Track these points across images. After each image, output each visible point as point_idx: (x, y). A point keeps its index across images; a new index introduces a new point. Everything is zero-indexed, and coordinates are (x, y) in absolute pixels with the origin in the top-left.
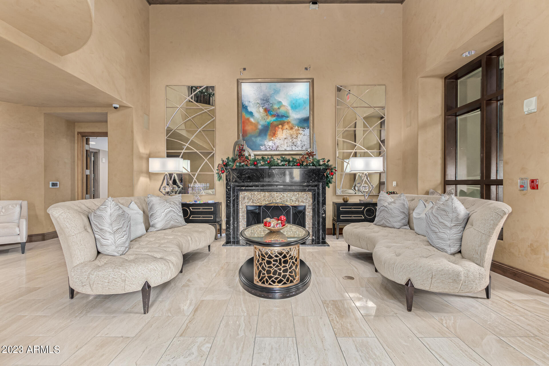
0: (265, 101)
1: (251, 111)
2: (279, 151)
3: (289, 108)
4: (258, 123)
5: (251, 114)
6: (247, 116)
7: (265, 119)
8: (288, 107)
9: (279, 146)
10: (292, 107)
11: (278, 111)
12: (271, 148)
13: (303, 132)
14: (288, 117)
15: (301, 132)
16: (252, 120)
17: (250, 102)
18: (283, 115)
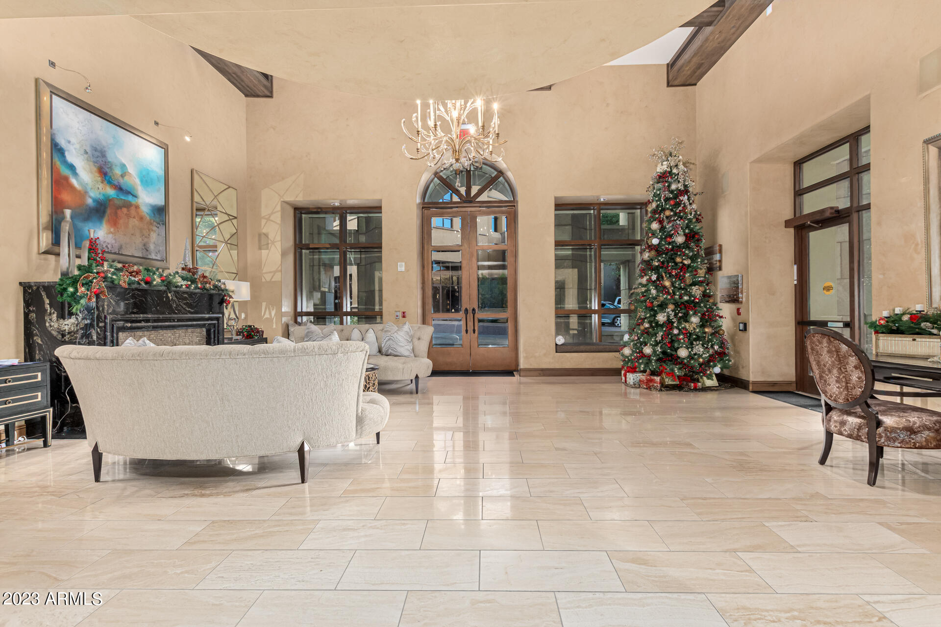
0: (98, 152)
1: (73, 163)
2: (122, 255)
3: (138, 181)
4: (86, 192)
5: (72, 168)
6: (64, 171)
7: (98, 188)
8: (135, 179)
9: (124, 247)
10: (142, 181)
11: (121, 181)
12: (110, 249)
13: (157, 229)
14: (136, 197)
15: (155, 228)
16: (74, 181)
17: (69, 142)
18: (129, 190)
